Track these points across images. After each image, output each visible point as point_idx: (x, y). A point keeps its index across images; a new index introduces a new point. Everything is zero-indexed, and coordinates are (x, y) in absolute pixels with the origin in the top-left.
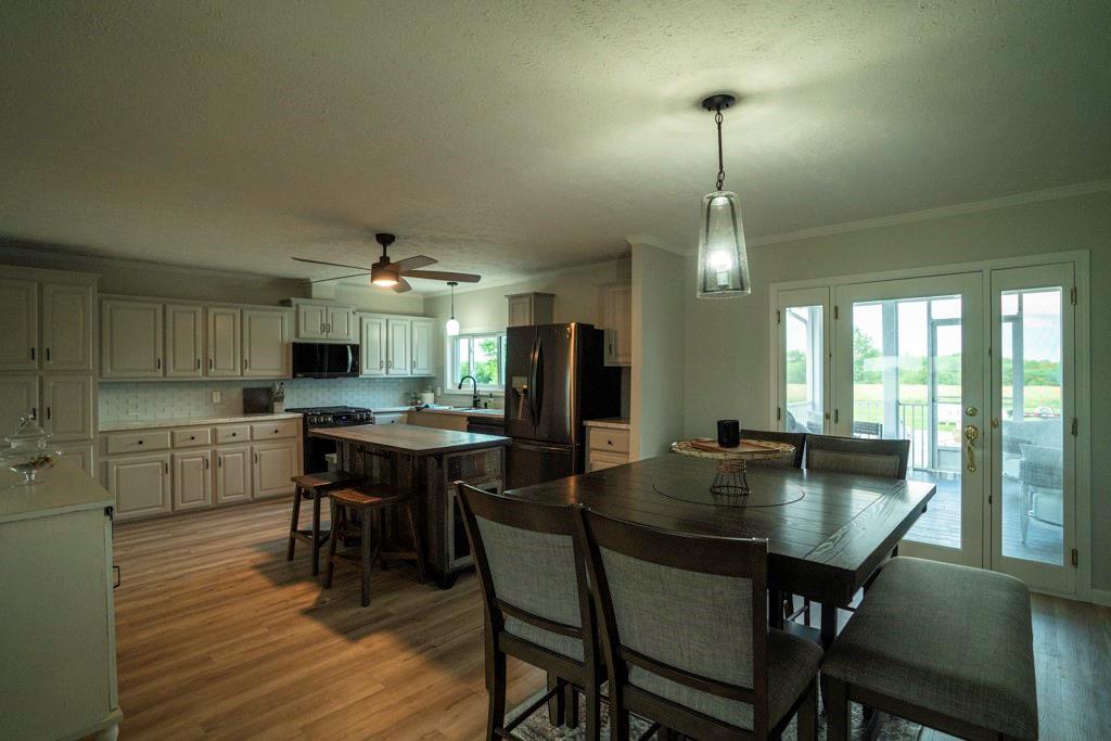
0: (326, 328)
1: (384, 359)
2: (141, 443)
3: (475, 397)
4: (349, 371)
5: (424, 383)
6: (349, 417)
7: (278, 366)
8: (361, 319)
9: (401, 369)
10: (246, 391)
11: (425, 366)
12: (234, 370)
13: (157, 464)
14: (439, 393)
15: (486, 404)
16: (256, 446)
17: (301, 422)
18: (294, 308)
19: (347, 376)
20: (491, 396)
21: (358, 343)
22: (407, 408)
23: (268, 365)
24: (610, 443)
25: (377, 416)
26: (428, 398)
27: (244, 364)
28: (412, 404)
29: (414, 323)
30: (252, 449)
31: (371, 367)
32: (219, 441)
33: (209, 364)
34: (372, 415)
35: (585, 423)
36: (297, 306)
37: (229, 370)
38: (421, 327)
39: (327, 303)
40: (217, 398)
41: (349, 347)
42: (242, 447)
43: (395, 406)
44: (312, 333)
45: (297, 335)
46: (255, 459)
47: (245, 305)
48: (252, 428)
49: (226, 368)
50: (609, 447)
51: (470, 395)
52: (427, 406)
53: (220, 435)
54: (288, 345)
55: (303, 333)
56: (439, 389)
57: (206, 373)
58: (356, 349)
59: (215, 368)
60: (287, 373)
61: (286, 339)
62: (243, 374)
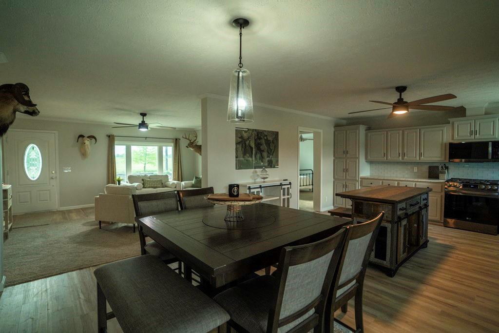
2: (371, 184)
4: (490, 158)
6: (476, 186)
7: (440, 155)
10: (430, 167)
12: (415, 157)
17: (444, 185)
18: (451, 124)
19: (489, 161)
23: (435, 155)
33: (404, 155)
36: (453, 123)
40: (415, 170)
45: (453, 139)
47: (421, 127)
48: (415, 184)
49: (413, 156)
54: (446, 144)
55: (456, 137)
57: (403, 159)
59: (407, 156)
60: (445, 159)
61: (445, 141)
62: (421, 159)
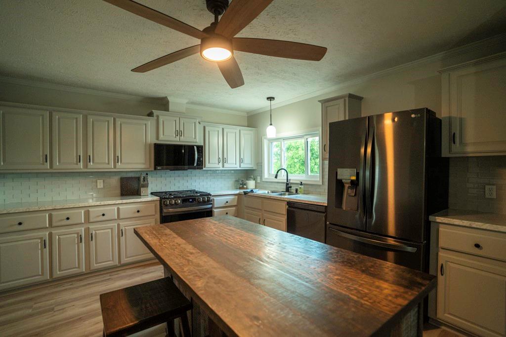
0: (179, 133)
1: (221, 156)
2: (20, 224)
3: (287, 184)
4: (195, 165)
5: (248, 174)
6: (194, 200)
7: (143, 161)
8: (204, 127)
9: (233, 164)
10: (122, 179)
11: (249, 162)
12: (109, 164)
13: (36, 240)
14: (259, 181)
15: (297, 190)
16: (122, 223)
17: (158, 203)
18: (155, 118)
19: (195, 168)
20: (301, 184)
21: (202, 144)
22: (237, 192)
23: (135, 160)
24: (477, 246)
25: (215, 198)
26: (251, 184)
27: (117, 160)
28: (240, 188)
29: (241, 131)
30: (119, 225)
31: (212, 162)
32: (91, 220)
33: (88, 159)
34: (212, 198)
35: (431, 218)
36: (158, 117)
37: (105, 163)
38: (247, 135)
39: (180, 115)
40: (100, 184)
41: (195, 147)
42: (110, 225)
43: (228, 189)
44: (169, 137)
45: (158, 138)
46: (121, 233)
47: (117, 115)
48: (118, 209)
49: (102, 160)
50: (476, 251)
51: (284, 183)
52: (252, 191)
53: (92, 215)
54: (150, 145)
55: (161, 137)
56: (259, 178)
57: (86, 166)
58: (201, 149)
59: (93, 162)
60: (150, 166)
61: (149, 141)
62: (117, 167)
